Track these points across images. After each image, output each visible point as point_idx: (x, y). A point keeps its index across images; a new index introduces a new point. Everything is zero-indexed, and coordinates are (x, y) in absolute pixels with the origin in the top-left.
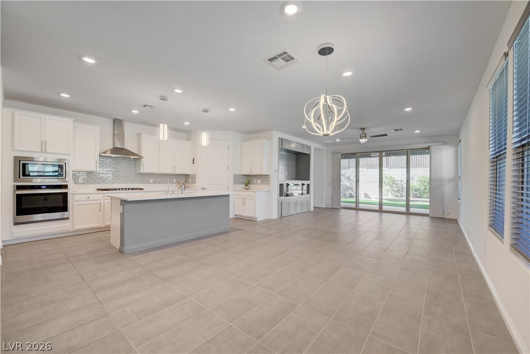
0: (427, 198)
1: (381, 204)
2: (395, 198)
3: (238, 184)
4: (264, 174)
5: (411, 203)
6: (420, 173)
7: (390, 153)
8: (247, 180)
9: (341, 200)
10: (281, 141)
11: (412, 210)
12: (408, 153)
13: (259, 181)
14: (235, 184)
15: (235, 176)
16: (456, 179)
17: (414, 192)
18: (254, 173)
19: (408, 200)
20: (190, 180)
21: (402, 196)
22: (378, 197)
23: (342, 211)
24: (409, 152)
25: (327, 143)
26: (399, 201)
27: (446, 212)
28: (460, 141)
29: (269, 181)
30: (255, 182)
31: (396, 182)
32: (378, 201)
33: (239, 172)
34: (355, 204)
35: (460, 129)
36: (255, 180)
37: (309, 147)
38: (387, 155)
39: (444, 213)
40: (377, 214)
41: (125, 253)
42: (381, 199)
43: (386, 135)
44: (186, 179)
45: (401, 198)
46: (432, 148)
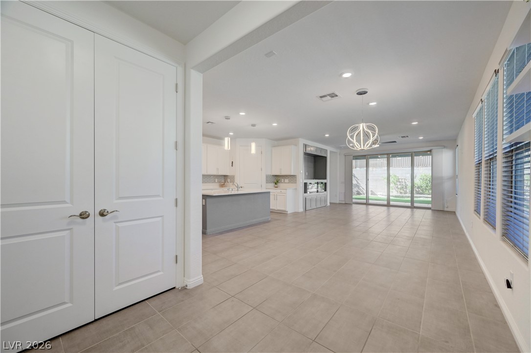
0: (429, 194)
1: (388, 200)
2: (399, 194)
3: (269, 183)
4: (292, 174)
5: (415, 199)
6: (423, 172)
7: (396, 155)
8: (276, 180)
9: (354, 197)
10: (305, 146)
11: (416, 205)
12: (412, 155)
13: (287, 181)
14: (267, 183)
15: (267, 176)
16: (454, 177)
17: (417, 190)
18: (283, 173)
19: (412, 197)
20: (229, 180)
21: (406, 193)
22: (386, 194)
23: (354, 206)
24: (414, 154)
25: (341, 147)
26: (403, 197)
27: (446, 206)
28: (457, 146)
29: (296, 180)
30: (283, 181)
31: (400, 180)
32: (386, 197)
33: (270, 173)
34: (365, 201)
35: (457, 136)
36: (283, 180)
37: (326, 151)
38: (393, 157)
39: (444, 207)
40: (385, 208)
41: (208, 234)
42: (389, 196)
43: (395, 142)
44: (224, 179)
45: (405, 195)
46: (434, 151)
